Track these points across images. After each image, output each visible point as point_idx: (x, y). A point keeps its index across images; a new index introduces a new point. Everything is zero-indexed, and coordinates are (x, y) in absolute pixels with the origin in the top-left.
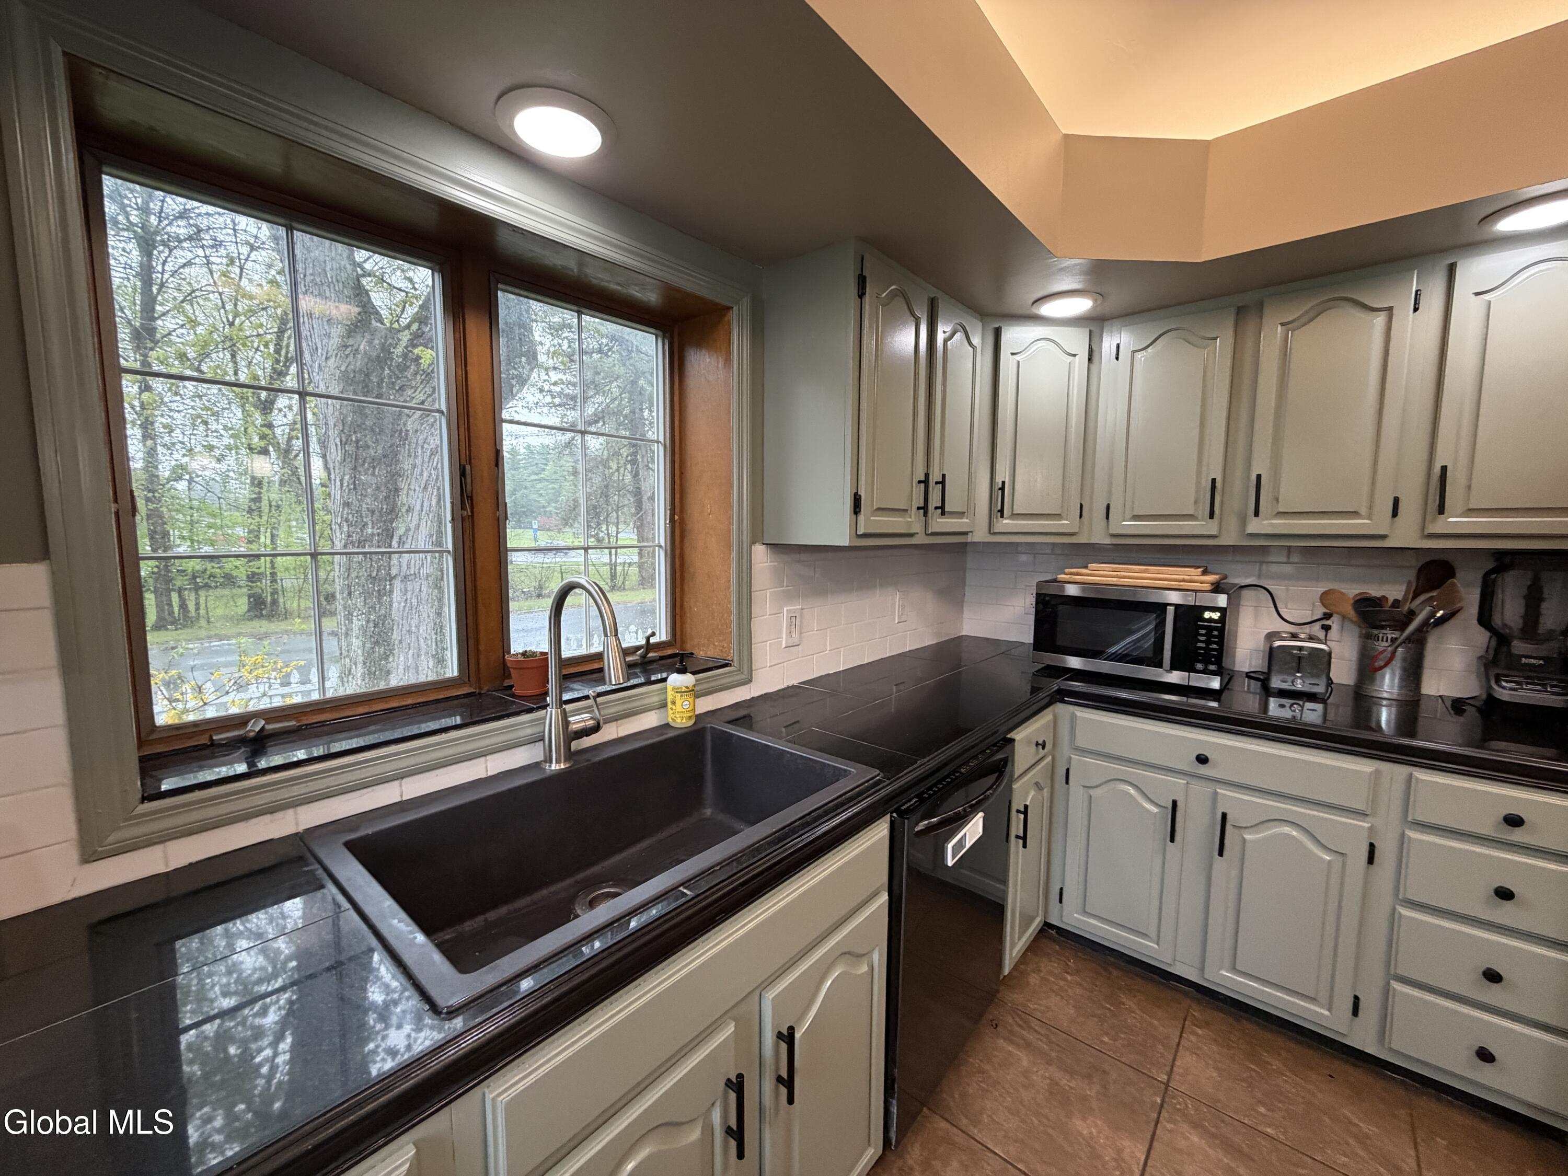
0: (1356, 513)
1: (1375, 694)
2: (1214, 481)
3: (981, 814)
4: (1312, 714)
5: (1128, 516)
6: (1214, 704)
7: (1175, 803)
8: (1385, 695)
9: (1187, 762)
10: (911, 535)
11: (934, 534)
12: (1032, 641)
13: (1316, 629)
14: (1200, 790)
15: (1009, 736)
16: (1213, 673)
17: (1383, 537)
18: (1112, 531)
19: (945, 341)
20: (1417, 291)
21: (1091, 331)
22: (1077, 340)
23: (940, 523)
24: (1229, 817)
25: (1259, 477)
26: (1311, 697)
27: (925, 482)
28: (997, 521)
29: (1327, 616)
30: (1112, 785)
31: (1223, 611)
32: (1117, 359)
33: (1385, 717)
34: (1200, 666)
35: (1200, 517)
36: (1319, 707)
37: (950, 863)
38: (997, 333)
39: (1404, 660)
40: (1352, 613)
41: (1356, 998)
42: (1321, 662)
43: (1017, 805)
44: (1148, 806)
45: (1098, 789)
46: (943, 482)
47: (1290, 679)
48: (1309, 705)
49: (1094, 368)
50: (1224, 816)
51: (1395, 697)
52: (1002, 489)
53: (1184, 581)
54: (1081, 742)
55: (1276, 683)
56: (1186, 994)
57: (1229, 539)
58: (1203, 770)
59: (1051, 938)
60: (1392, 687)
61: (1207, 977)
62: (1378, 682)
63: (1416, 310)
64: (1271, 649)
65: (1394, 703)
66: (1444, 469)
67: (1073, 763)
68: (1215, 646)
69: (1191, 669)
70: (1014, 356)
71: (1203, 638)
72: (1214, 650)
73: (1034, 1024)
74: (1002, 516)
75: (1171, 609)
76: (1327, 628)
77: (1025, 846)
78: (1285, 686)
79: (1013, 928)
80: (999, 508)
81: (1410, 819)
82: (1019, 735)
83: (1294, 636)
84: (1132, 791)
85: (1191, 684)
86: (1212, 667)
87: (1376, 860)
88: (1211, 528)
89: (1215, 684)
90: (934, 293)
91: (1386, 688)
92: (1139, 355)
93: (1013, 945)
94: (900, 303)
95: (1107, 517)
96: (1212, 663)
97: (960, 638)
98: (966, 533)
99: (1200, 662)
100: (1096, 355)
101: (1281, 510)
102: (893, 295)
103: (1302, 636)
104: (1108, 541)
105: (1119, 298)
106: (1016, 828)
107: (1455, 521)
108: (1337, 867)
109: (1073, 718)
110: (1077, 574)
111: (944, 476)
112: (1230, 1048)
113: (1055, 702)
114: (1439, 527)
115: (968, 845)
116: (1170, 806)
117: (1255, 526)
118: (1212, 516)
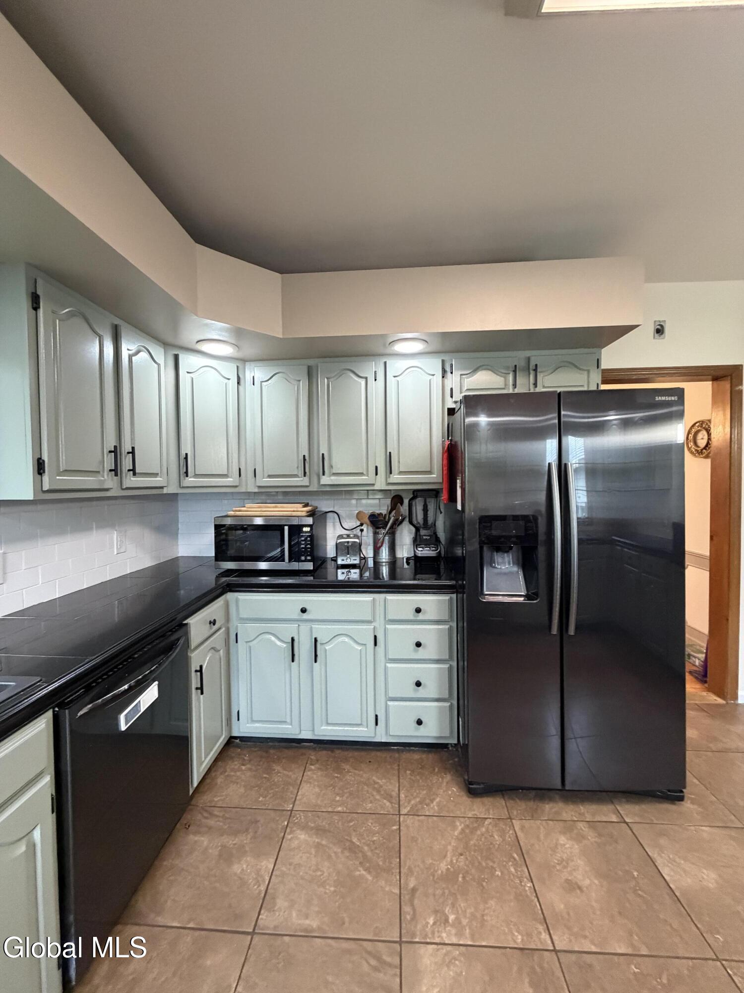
0: (362, 473)
1: (381, 561)
2: (304, 456)
3: (156, 683)
4: (354, 574)
5: (266, 475)
6: (312, 578)
7: (293, 640)
8: (384, 560)
9: (296, 614)
10: (107, 490)
11: (127, 489)
12: (213, 555)
13: (358, 532)
14: (304, 628)
15: (185, 622)
16: (309, 561)
17: (373, 485)
18: (258, 484)
19: (130, 357)
20: (375, 371)
21: (238, 367)
22: (229, 370)
23: (131, 481)
24: (318, 639)
25: (323, 454)
26: (354, 566)
27: (115, 451)
28: (185, 479)
29: (362, 525)
30: (260, 638)
31: (310, 526)
32: (254, 384)
33: (385, 571)
34: (303, 558)
35: (300, 476)
36: (357, 571)
37: (123, 727)
38: (176, 358)
39: (389, 542)
40: (368, 522)
41: (376, 716)
42: (357, 548)
43: (194, 666)
44: (279, 643)
45: (253, 642)
46: (133, 452)
47: (345, 558)
48: (353, 571)
49: (241, 388)
50: (316, 640)
51: (387, 561)
52: (186, 458)
53: (294, 511)
54: (244, 615)
55: (340, 562)
56: (309, 748)
57: (314, 488)
58: (305, 616)
59: (238, 746)
60: (386, 556)
61: (316, 733)
62: (381, 555)
63: (375, 380)
64: (337, 544)
65: (387, 563)
66: (390, 453)
67: (239, 628)
68: (309, 546)
69: (299, 561)
70: (189, 374)
71: (303, 542)
72: (309, 548)
73: (216, 812)
74: (187, 476)
75: (286, 528)
76: (362, 530)
77: (202, 693)
78: (343, 563)
79: (199, 750)
80: (185, 471)
81: (387, 619)
82: (193, 621)
83: (348, 536)
84: (273, 638)
85: (300, 569)
86: (309, 558)
87: (378, 644)
88: (304, 481)
89: (309, 566)
90: (117, 321)
91: (384, 557)
92: (264, 384)
93: (200, 763)
94: (78, 321)
95: (255, 476)
96: (309, 556)
97: (177, 558)
98: (162, 488)
99: (303, 556)
100: (242, 382)
101: (334, 472)
102: (71, 315)
103: (351, 536)
104: (256, 490)
105: (249, 350)
106: (195, 682)
107: (396, 478)
108: (363, 652)
109: (237, 600)
110: (240, 511)
111: (133, 448)
112: (327, 769)
113: (227, 592)
114: (391, 480)
115: (143, 709)
116: (290, 640)
117: (325, 480)
118: (305, 476)
